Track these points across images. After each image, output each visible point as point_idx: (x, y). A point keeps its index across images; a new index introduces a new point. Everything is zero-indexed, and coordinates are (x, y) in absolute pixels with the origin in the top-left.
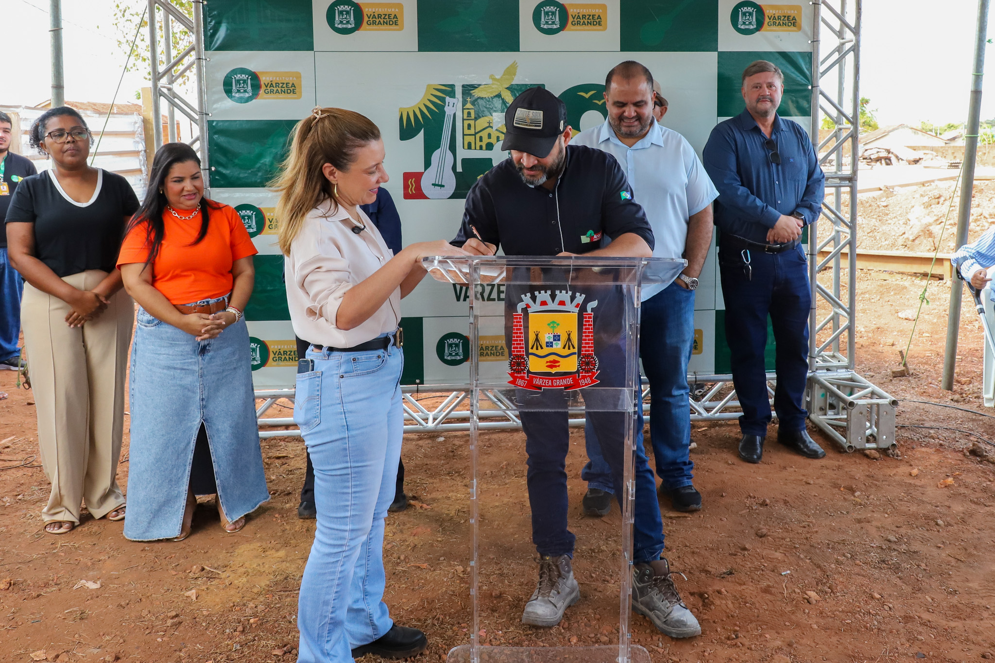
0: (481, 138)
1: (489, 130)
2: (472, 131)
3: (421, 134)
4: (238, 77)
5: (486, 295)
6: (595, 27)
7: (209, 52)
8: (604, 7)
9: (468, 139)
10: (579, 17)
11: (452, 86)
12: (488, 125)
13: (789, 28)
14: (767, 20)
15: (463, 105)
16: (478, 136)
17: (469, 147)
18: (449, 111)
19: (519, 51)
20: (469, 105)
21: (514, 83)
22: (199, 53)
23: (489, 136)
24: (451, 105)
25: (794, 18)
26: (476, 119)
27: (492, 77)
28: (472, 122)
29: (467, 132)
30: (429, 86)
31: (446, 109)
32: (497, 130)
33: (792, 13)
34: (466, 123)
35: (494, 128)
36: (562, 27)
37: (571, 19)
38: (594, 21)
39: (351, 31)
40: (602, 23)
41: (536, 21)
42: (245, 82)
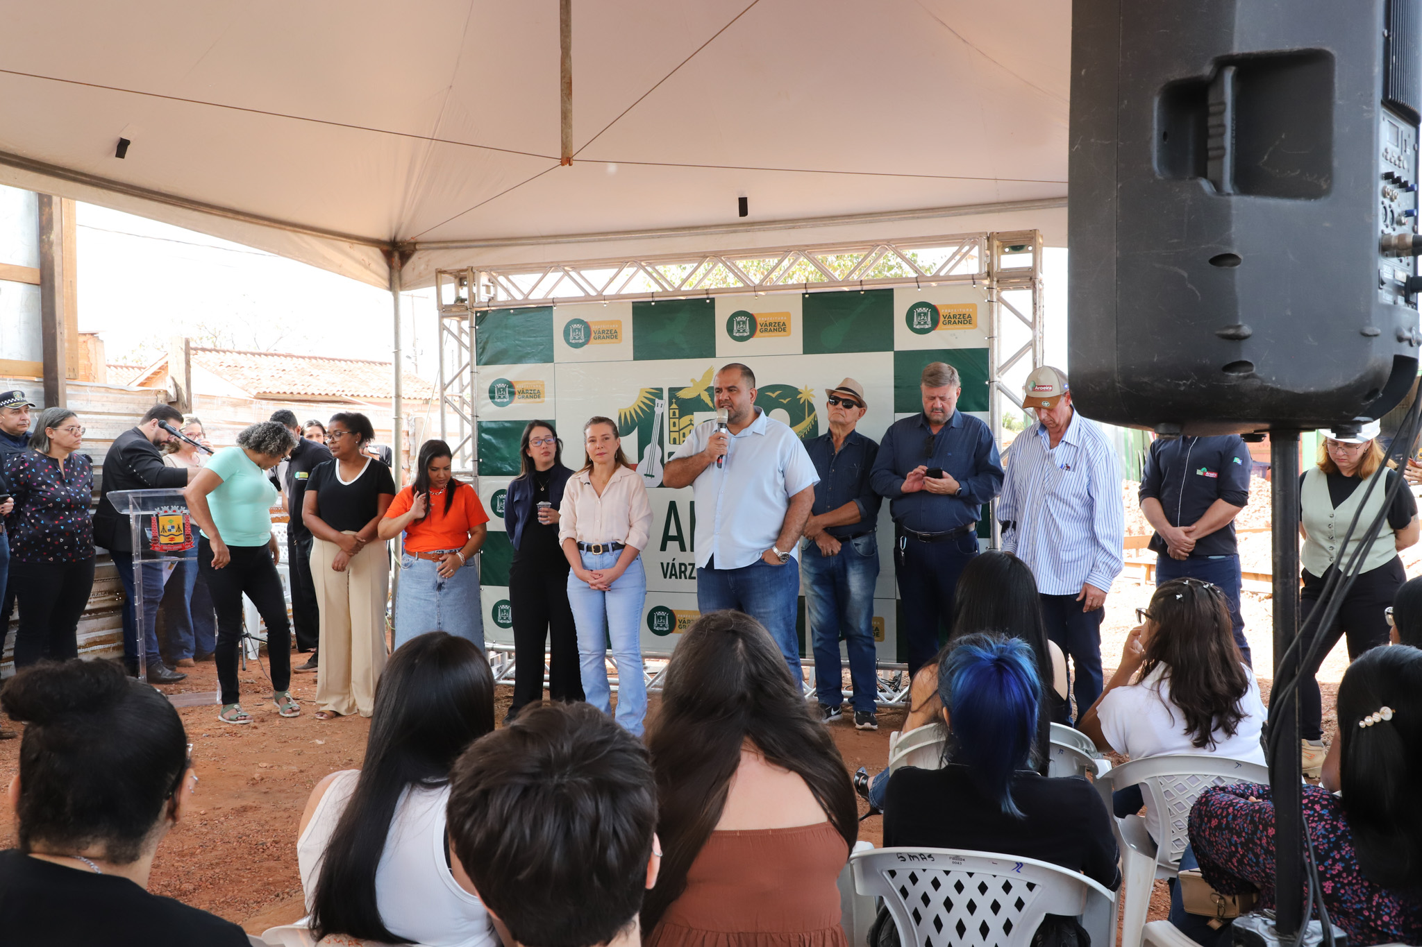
0: (684, 434)
1: (690, 427)
2: (676, 429)
3: (636, 432)
4: (499, 385)
5: (688, 573)
6: (780, 333)
7: (479, 367)
8: (788, 315)
9: (674, 435)
10: (766, 325)
11: (661, 390)
12: (689, 423)
13: (965, 326)
14: (942, 319)
15: (670, 406)
16: (681, 432)
17: (675, 443)
18: (658, 411)
19: (714, 356)
20: (674, 406)
21: (710, 385)
22: (472, 368)
23: (691, 432)
24: (660, 405)
25: (969, 316)
26: (680, 418)
27: (693, 380)
28: (677, 421)
29: (672, 429)
30: (641, 390)
31: (656, 409)
32: (697, 427)
33: (967, 311)
34: (672, 421)
35: (695, 426)
36: (752, 334)
37: (759, 327)
38: (779, 327)
39: (582, 345)
40: (786, 329)
41: (730, 330)
42: (504, 389)
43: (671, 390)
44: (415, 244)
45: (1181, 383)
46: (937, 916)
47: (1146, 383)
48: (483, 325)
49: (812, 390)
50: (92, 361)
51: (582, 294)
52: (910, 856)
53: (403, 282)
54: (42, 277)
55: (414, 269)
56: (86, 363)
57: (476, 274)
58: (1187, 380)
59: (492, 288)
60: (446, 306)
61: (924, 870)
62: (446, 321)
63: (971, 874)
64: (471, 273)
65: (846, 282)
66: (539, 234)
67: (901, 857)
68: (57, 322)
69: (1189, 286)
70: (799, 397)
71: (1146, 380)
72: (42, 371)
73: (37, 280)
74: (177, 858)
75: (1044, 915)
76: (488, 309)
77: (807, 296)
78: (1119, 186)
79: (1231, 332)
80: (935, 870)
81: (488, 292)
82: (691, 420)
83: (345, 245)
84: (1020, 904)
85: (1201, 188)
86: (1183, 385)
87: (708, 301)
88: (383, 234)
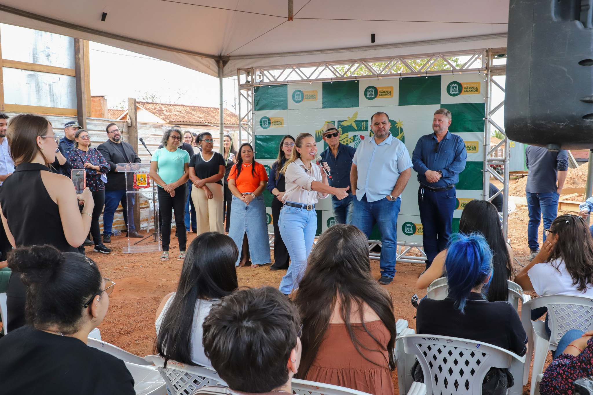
0: (344, 142)
1: (347, 139)
4: (264, 119)
6: (388, 96)
7: (256, 111)
8: (392, 88)
10: (382, 92)
11: (334, 122)
12: (346, 136)
13: (474, 92)
14: (464, 89)
16: (343, 141)
19: (358, 106)
20: (340, 129)
21: (357, 119)
22: (252, 112)
23: (347, 141)
25: (477, 88)
27: (348, 117)
28: (341, 135)
30: (326, 122)
32: (350, 138)
33: (475, 86)
35: (349, 138)
36: (376, 97)
37: (379, 93)
38: (388, 93)
39: (300, 102)
40: (391, 94)
41: (366, 95)
42: (266, 121)
43: (339, 121)
44: (229, 57)
45: (561, 124)
46: (440, 365)
47: (543, 124)
48: (257, 93)
49: (402, 122)
50: (103, 108)
51: (301, 79)
52: (428, 338)
53: (224, 74)
54: (76, 73)
55: (229, 68)
56: (100, 109)
57: (254, 70)
58: (564, 123)
59: (262, 76)
60: (241, 84)
61: (434, 345)
62: (242, 91)
63: (456, 348)
64: (252, 70)
65: (419, 72)
66: (282, 52)
67: (424, 339)
68: (82, 92)
69: (568, 75)
70: (396, 125)
71: (543, 122)
72: (77, 113)
73: (74, 75)
74: (127, 318)
75: (490, 367)
76: (259, 85)
77: (401, 79)
78: (534, 25)
79: (588, 99)
80: (439, 345)
81: (260, 78)
82: (347, 135)
83: (199, 58)
84: (478, 362)
85: (575, 25)
86: (562, 125)
87: (356, 82)
88: (216, 53)
